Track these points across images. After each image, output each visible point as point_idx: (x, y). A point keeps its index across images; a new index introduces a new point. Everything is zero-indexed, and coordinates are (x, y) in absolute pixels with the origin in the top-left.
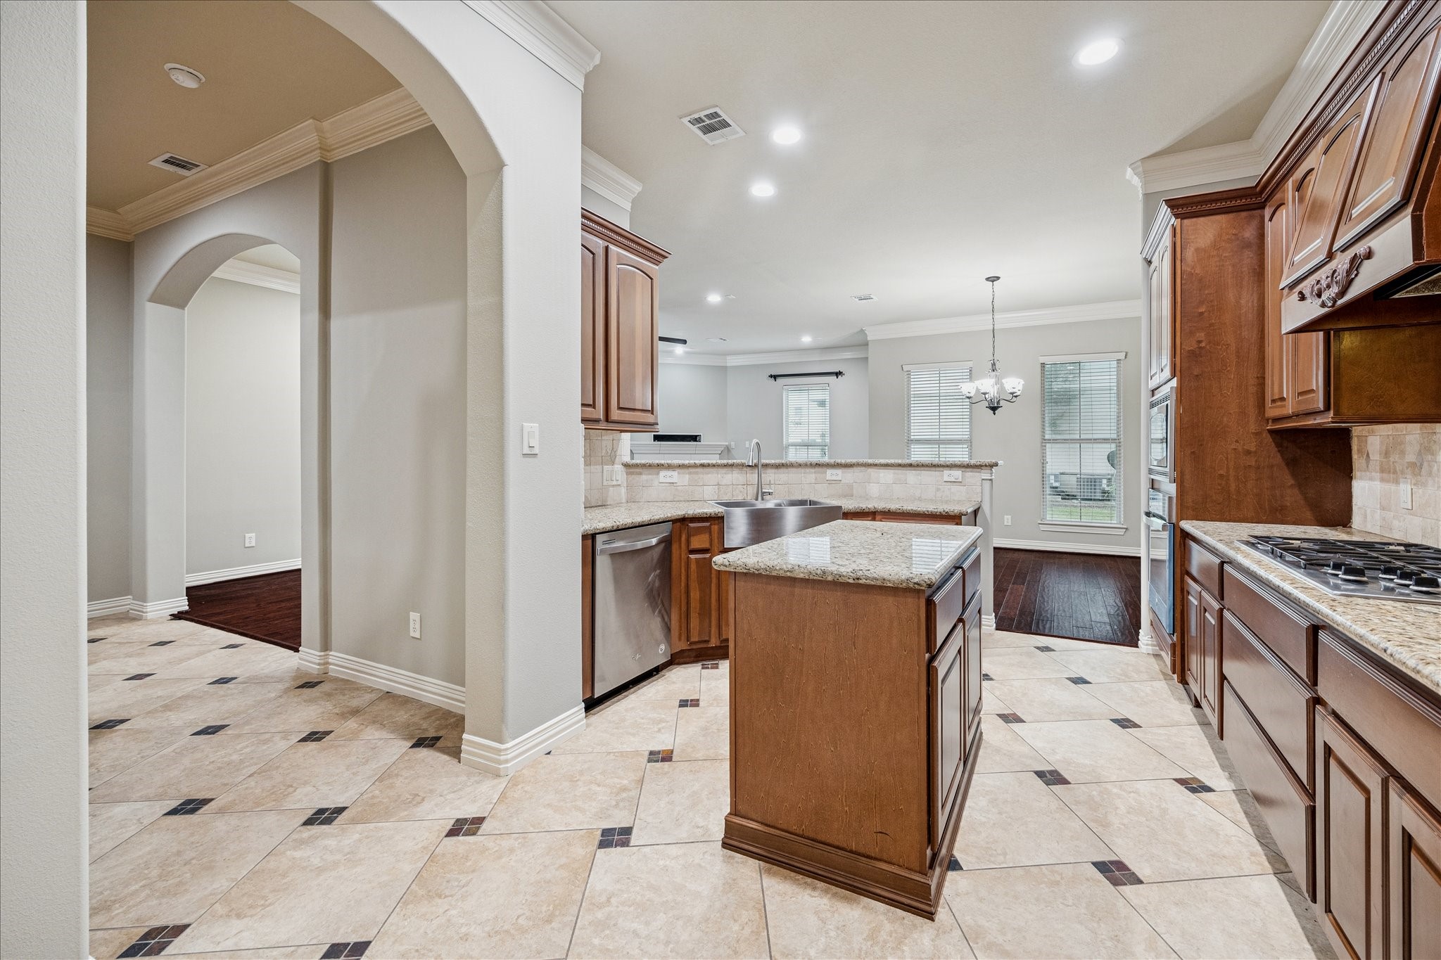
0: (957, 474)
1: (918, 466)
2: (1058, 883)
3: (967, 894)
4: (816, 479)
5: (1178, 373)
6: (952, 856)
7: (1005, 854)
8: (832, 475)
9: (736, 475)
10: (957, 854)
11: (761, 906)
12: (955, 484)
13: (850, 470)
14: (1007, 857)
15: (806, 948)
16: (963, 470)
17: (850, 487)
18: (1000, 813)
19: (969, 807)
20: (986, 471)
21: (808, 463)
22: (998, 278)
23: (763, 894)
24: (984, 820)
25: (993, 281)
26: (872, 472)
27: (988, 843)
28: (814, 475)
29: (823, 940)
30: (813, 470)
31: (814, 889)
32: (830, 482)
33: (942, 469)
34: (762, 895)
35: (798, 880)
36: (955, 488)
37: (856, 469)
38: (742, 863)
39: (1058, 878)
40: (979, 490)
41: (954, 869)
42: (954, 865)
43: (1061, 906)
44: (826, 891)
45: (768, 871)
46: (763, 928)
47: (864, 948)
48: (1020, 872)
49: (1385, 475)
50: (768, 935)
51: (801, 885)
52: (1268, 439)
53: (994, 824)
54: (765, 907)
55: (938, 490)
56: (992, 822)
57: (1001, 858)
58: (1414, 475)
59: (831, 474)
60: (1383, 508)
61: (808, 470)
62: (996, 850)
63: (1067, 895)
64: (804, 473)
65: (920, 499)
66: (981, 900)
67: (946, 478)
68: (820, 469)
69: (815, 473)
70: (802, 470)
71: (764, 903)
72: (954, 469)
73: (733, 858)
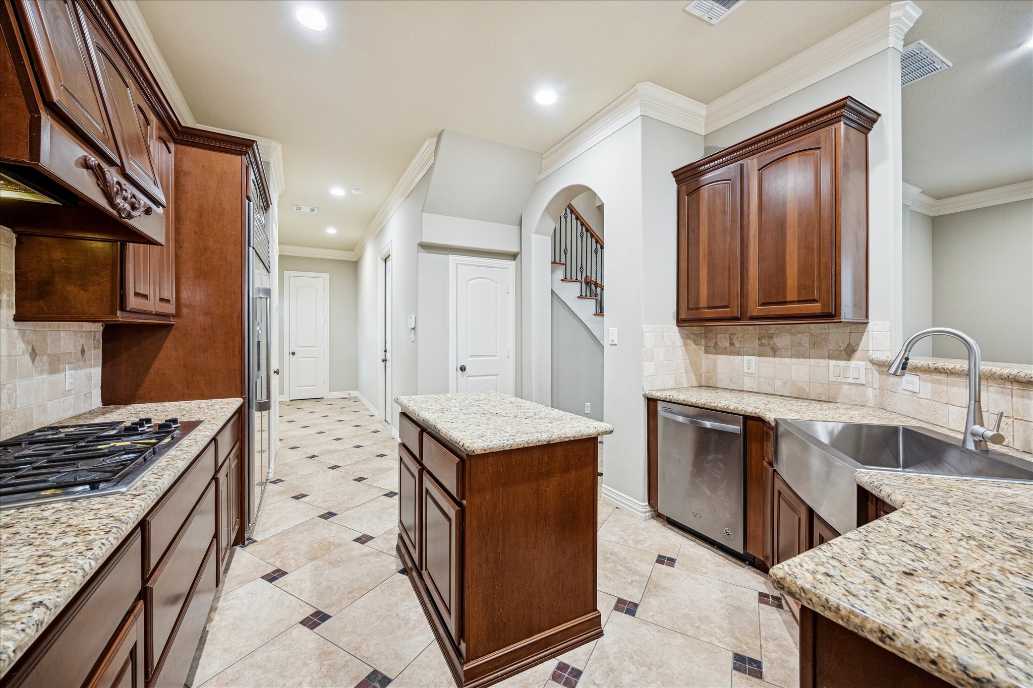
2: (350, 593)
3: (390, 564)
6: (407, 574)
7: (382, 591)
10: (405, 577)
14: (380, 591)
18: (397, 615)
19: (418, 606)
24: (405, 604)
27: (394, 591)
39: (350, 596)
41: (402, 570)
42: (403, 572)
43: (346, 583)
48: (371, 587)
53: (397, 605)
56: (399, 605)
57: (383, 588)
62: (388, 590)
63: (344, 590)
66: (383, 566)
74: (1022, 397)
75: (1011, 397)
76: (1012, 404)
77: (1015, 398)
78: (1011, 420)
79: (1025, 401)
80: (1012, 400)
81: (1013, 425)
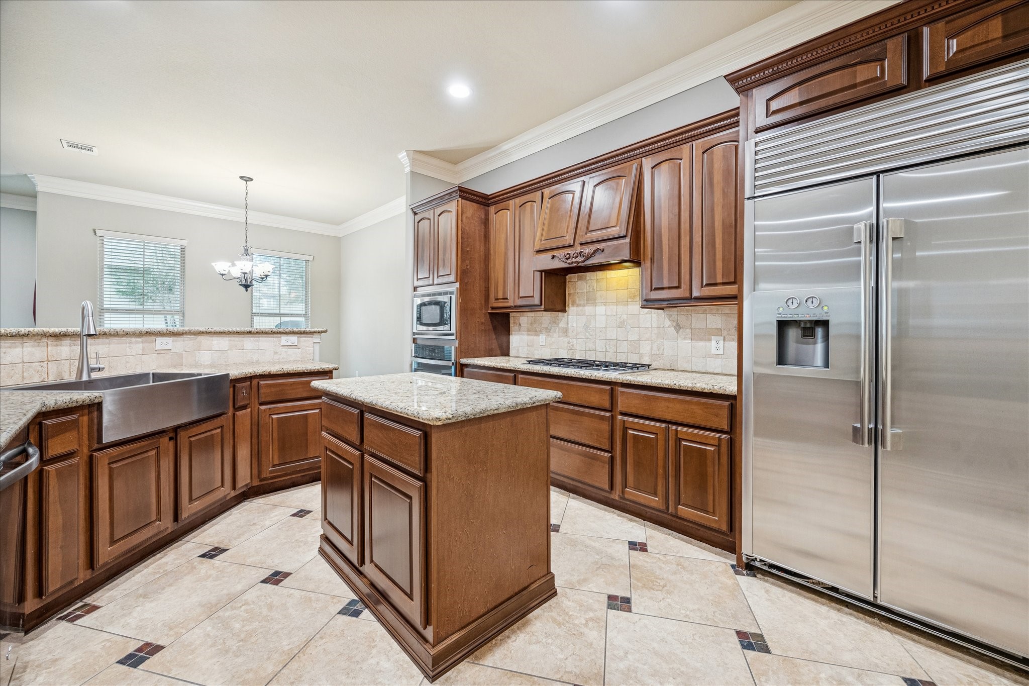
0: (293, 339)
1: (257, 333)
4: (143, 349)
5: (459, 280)
8: (162, 344)
9: (29, 349)
11: (510, 674)
12: (290, 347)
13: (180, 339)
15: (556, 658)
16: (299, 335)
17: (180, 355)
20: (317, 336)
21: (138, 332)
22: (251, 180)
23: (499, 668)
25: (246, 181)
26: (204, 340)
28: (141, 344)
29: (552, 647)
30: (140, 340)
31: (508, 637)
32: (159, 352)
33: (279, 335)
34: (499, 670)
35: (496, 644)
36: (291, 351)
37: (185, 337)
38: (458, 673)
40: (311, 351)
44: (514, 632)
45: (477, 658)
46: (531, 678)
47: (565, 630)
49: (529, 333)
50: (538, 677)
51: (501, 644)
52: (488, 315)
54: (511, 671)
55: (275, 353)
58: (546, 332)
59: (160, 342)
60: (528, 346)
61: (134, 340)
64: (130, 343)
65: (258, 362)
67: (283, 343)
68: (148, 339)
69: (142, 342)
70: (127, 340)
71: (508, 670)
72: (290, 335)
73: (449, 678)
74: (57, 345)
75: (46, 347)
76: (48, 352)
77: (50, 348)
78: (46, 363)
79: (59, 348)
80: (48, 350)
81: (48, 366)
